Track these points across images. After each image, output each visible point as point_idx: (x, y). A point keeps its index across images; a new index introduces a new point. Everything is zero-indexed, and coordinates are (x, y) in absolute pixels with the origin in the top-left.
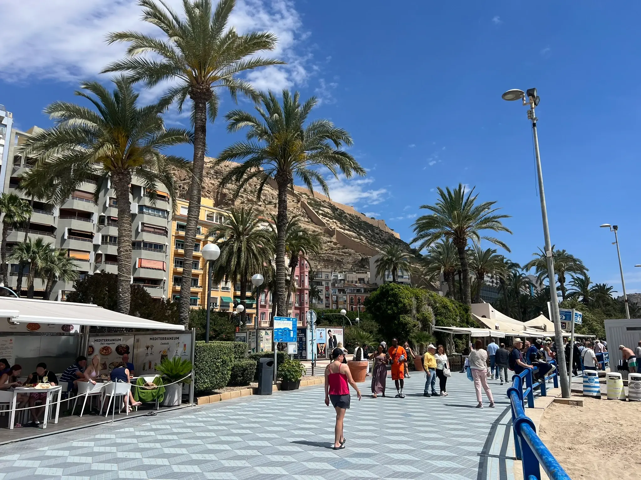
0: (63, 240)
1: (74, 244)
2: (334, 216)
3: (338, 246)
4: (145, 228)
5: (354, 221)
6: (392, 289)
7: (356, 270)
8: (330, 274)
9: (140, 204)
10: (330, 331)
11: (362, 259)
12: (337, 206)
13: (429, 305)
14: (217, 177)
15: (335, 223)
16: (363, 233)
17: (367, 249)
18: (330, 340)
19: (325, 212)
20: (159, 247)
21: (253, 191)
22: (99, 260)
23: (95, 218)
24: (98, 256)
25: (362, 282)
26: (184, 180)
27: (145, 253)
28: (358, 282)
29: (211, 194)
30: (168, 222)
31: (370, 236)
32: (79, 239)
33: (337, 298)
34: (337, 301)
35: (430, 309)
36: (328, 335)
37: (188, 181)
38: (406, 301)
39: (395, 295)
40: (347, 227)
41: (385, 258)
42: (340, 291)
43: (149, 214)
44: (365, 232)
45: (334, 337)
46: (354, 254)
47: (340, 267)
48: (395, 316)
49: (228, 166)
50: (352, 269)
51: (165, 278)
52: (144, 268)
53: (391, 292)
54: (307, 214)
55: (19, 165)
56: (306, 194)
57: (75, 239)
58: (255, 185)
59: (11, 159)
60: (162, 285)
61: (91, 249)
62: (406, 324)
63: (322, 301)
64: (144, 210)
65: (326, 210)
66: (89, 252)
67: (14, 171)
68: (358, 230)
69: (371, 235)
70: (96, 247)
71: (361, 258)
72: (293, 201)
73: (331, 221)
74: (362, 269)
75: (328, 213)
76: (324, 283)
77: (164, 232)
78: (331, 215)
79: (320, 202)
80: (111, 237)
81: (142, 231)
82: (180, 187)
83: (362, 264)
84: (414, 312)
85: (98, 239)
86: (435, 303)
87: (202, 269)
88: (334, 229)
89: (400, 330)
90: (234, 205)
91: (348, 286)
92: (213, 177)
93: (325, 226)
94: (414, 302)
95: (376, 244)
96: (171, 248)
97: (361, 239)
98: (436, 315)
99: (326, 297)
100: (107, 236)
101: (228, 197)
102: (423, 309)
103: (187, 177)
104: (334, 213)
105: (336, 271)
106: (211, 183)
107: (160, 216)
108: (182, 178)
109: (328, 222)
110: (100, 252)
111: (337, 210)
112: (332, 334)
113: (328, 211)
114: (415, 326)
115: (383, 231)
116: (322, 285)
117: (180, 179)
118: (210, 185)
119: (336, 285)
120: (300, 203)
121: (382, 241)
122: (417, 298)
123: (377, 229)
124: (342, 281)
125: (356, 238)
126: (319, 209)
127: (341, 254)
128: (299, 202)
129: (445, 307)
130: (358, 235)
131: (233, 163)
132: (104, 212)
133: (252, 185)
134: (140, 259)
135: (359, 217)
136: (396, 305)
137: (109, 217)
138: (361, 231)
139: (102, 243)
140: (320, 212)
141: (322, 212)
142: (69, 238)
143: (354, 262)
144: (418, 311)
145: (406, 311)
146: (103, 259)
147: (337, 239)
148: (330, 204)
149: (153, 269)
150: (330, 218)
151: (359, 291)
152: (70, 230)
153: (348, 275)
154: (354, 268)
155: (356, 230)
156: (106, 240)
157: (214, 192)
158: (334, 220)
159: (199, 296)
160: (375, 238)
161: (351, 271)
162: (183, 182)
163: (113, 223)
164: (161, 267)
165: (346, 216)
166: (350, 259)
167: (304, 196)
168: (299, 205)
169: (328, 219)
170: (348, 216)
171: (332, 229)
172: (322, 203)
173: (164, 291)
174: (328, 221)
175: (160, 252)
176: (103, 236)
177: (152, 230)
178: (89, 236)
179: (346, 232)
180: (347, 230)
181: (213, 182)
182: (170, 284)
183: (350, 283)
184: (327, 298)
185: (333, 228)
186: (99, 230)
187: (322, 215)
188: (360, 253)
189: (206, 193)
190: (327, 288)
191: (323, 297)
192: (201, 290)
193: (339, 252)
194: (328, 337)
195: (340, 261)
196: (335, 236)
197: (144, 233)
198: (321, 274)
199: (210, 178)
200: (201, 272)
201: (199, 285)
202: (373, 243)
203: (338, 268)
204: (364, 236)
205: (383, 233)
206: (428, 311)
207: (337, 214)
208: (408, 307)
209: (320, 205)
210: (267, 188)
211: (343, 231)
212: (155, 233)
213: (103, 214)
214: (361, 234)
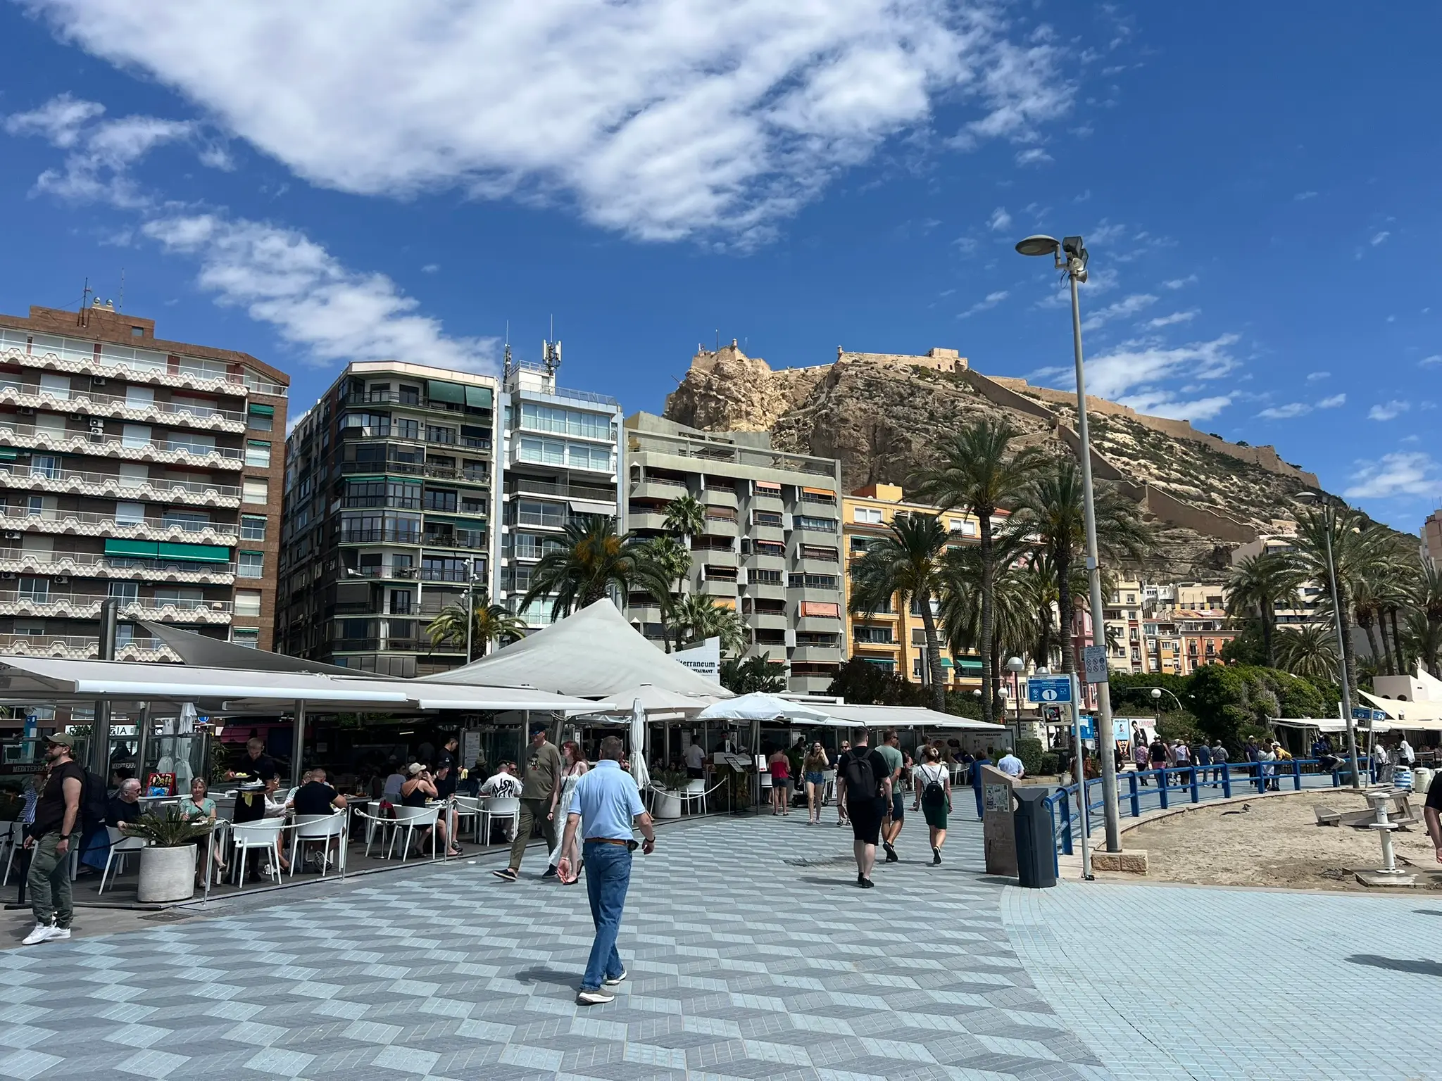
0: (700, 583)
1: (715, 587)
2: (1140, 451)
3: (1155, 521)
4: (806, 553)
5: (1192, 457)
6: (1212, 673)
7: (1203, 576)
8: (1137, 594)
9: (795, 514)
10: (1134, 722)
11: (1216, 549)
12: (1147, 425)
13: (1271, 689)
14: (870, 395)
15: (1145, 466)
16: (1216, 483)
17: (1228, 525)
18: (1136, 736)
19: (1117, 443)
20: (828, 581)
21: (950, 414)
22: (748, 608)
23: (737, 544)
24: (746, 602)
25: (1217, 604)
26: (805, 406)
27: (809, 593)
28: (1207, 606)
29: (862, 431)
30: (838, 537)
31: (1236, 490)
32: (719, 580)
33: (1158, 644)
34: (1157, 650)
35: (1273, 695)
36: (1132, 728)
37: (812, 407)
38: (1231, 688)
39: (1216, 681)
40: (1175, 475)
41: (1244, 582)
42: (1163, 627)
43: (810, 529)
44: (1221, 481)
45: (1142, 731)
46: (1196, 539)
47: (1164, 571)
48: (1217, 707)
49: (891, 366)
50: (1191, 573)
51: (841, 631)
52: (811, 616)
53: (1210, 677)
54: (1076, 454)
55: (638, 480)
56: (1068, 405)
57: (716, 579)
58: (953, 402)
59: (627, 472)
60: (837, 642)
61: (735, 592)
62: (1232, 716)
63: (1122, 653)
64: (803, 524)
65: (1120, 437)
66: (734, 597)
67: (632, 489)
68: (1202, 477)
69: (1238, 486)
70: (742, 588)
71: (1212, 547)
72: (1041, 427)
73: (1136, 463)
74: (1218, 573)
75: (1126, 445)
76: (1125, 613)
77: (833, 554)
78: (1134, 449)
79: (1105, 420)
80: (761, 572)
81: (803, 556)
82: (797, 421)
83: (1216, 562)
84: (1245, 700)
85: (743, 578)
86: (1282, 686)
87: (896, 612)
88: (1144, 482)
89: (1224, 724)
90: (910, 450)
91: (1183, 617)
92: (862, 395)
93: (1120, 478)
94: (1244, 687)
95: (1252, 509)
96: (846, 582)
97: (1213, 501)
98: (1282, 703)
99: (1132, 644)
100: (754, 571)
101: (897, 436)
102: (1259, 696)
103: (809, 399)
104: (1141, 442)
105: (1153, 579)
106: (860, 409)
107: (825, 530)
108: (800, 403)
109: (1127, 468)
110: (747, 596)
111: (1149, 435)
112: (1139, 726)
113: (1128, 439)
114: (1246, 718)
115: (1270, 472)
116: (1120, 618)
117: (796, 405)
118: (858, 413)
119: (1154, 615)
120: (1056, 431)
121: (1268, 498)
122: (1249, 683)
123: (1254, 471)
124: (1169, 606)
125: (1199, 498)
126: (1104, 438)
127: (1163, 540)
128: (1054, 428)
129: (1298, 691)
130: (1203, 490)
131: (901, 358)
132: (747, 533)
133: (945, 402)
134: (804, 602)
135: (1206, 445)
136: (1217, 693)
137: (755, 541)
138: (1211, 481)
139: (750, 582)
140: (1107, 444)
141: (1110, 445)
142: (707, 579)
143: (1198, 558)
144: (1251, 698)
145: (1231, 699)
146: (753, 607)
147: (1151, 506)
148: (1131, 421)
149: (823, 616)
150: (1131, 456)
151: (1208, 626)
152: (707, 567)
153: (1181, 590)
154: (1197, 571)
155: (1197, 479)
156: (755, 577)
157: (868, 426)
158: (1142, 461)
159: (896, 657)
160: (1249, 494)
161: (1190, 580)
162: (803, 411)
163: (761, 549)
164: (834, 613)
165: (1171, 447)
166: (1186, 552)
167: (1064, 409)
168: (1055, 435)
169: (1125, 459)
170: (1176, 445)
171: (1137, 484)
172: (1110, 422)
173: (842, 651)
174: (1128, 464)
175: (830, 588)
176: (749, 571)
177: (817, 554)
178: (730, 574)
179: (1174, 486)
180: (1175, 481)
181: (864, 406)
182: (849, 638)
183: (1187, 610)
184: (1135, 645)
185: (1140, 479)
186: (743, 562)
187: (1112, 451)
188: (1210, 536)
189: (852, 431)
190: (1133, 625)
191: (1123, 642)
192: (898, 647)
193: (1157, 536)
194: (1133, 732)
195: (1162, 557)
196: (1146, 501)
197: (806, 561)
198: (1118, 596)
199: (858, 399)
200: (896, 617)
201: (893, 639)
202: (1243, 507)
203: (1158, 573)
204: (1220, 492)
205: (1269, 478)
206: (1270, 698)
207: (1149, 443)
208: (1235, 695)
209: (1105, 428)
210: (980, 406)
211: (1164, 484)
212: (820, 558)
213: (746, 537)
214: (1212, 488)
